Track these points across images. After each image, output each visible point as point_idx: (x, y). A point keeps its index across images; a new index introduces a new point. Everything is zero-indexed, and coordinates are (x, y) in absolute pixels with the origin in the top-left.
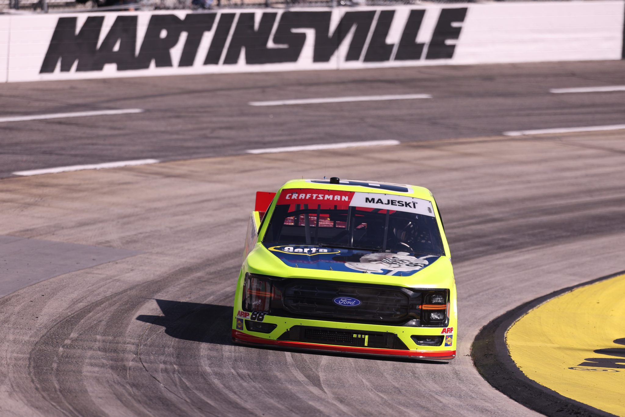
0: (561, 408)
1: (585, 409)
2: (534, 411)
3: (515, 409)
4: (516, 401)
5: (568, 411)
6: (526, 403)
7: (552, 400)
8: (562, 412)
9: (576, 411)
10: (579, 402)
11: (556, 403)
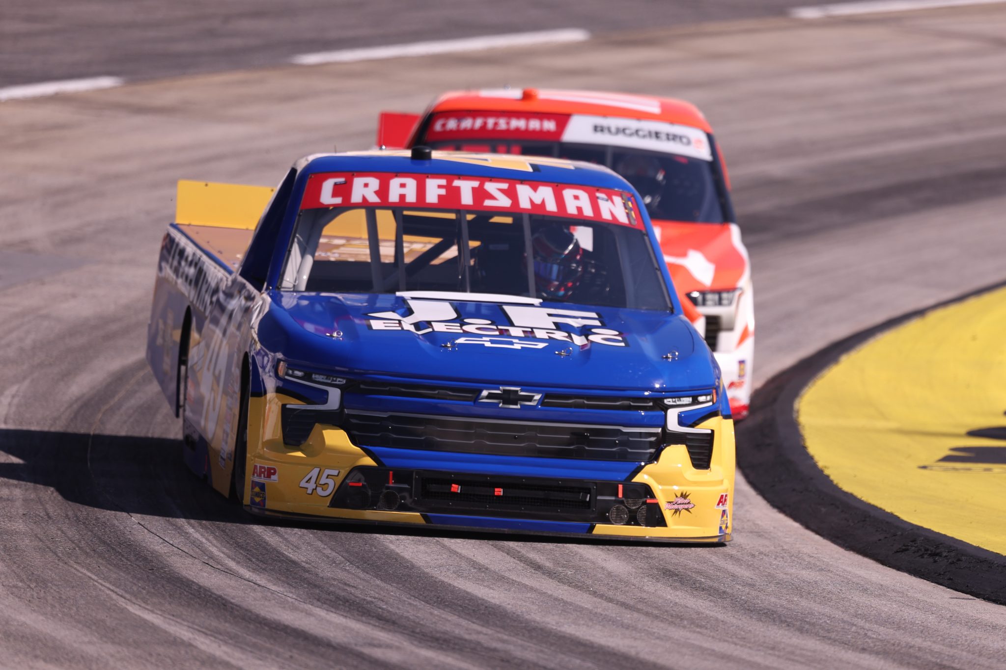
0: (904, 546)
1: (951, 547)
2: (851, 552)
3: (817, 549)
4: (817, 532)
5: (918, 552)
6: (838, 538)
7: (886, 531)
8: (906, 552)
9: (932, 551)
10: (938, 533)
11: (894, 536)
